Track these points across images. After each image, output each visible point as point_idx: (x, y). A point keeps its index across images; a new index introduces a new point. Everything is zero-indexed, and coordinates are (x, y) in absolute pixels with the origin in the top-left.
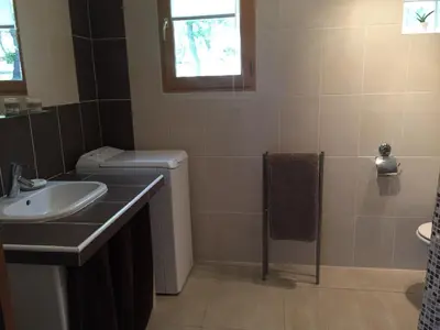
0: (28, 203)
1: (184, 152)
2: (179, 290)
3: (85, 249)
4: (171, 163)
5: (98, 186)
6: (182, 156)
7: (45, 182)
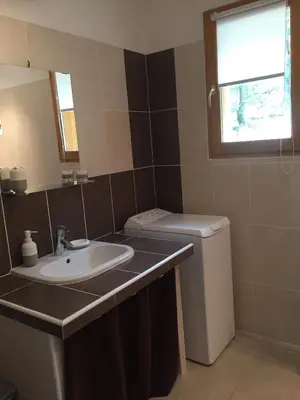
0: (68, 261)
1: (226, 219)
2: (211, 361)
3: (70, 323)
4: (205, 231)
5: (126, 250)
6: (224, 222)
7: (88, 242)
